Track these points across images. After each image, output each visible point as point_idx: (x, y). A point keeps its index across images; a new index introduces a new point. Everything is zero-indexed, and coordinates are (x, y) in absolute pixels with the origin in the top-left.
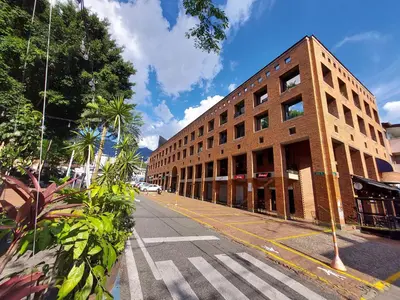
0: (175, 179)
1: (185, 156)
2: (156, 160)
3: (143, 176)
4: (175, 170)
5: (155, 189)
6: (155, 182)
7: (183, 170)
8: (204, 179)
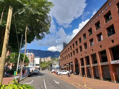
0: (77, 66)
1: (81, 50)
2: (64, 56)
3: (57, 66)
4: (76, 60)
5: (66, 73)
6: (65, 69)
7: (82, 59)
8: (100, 64)
